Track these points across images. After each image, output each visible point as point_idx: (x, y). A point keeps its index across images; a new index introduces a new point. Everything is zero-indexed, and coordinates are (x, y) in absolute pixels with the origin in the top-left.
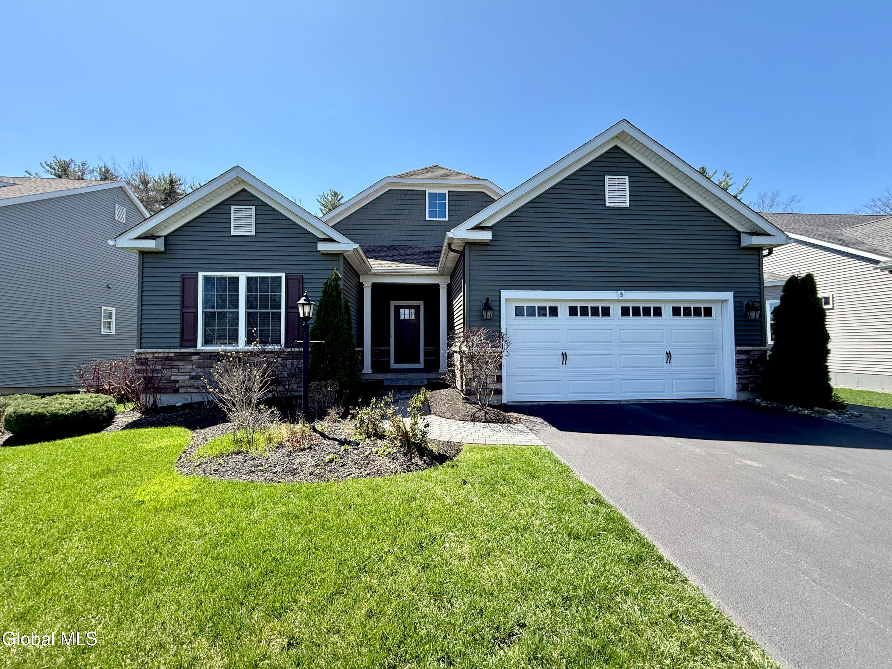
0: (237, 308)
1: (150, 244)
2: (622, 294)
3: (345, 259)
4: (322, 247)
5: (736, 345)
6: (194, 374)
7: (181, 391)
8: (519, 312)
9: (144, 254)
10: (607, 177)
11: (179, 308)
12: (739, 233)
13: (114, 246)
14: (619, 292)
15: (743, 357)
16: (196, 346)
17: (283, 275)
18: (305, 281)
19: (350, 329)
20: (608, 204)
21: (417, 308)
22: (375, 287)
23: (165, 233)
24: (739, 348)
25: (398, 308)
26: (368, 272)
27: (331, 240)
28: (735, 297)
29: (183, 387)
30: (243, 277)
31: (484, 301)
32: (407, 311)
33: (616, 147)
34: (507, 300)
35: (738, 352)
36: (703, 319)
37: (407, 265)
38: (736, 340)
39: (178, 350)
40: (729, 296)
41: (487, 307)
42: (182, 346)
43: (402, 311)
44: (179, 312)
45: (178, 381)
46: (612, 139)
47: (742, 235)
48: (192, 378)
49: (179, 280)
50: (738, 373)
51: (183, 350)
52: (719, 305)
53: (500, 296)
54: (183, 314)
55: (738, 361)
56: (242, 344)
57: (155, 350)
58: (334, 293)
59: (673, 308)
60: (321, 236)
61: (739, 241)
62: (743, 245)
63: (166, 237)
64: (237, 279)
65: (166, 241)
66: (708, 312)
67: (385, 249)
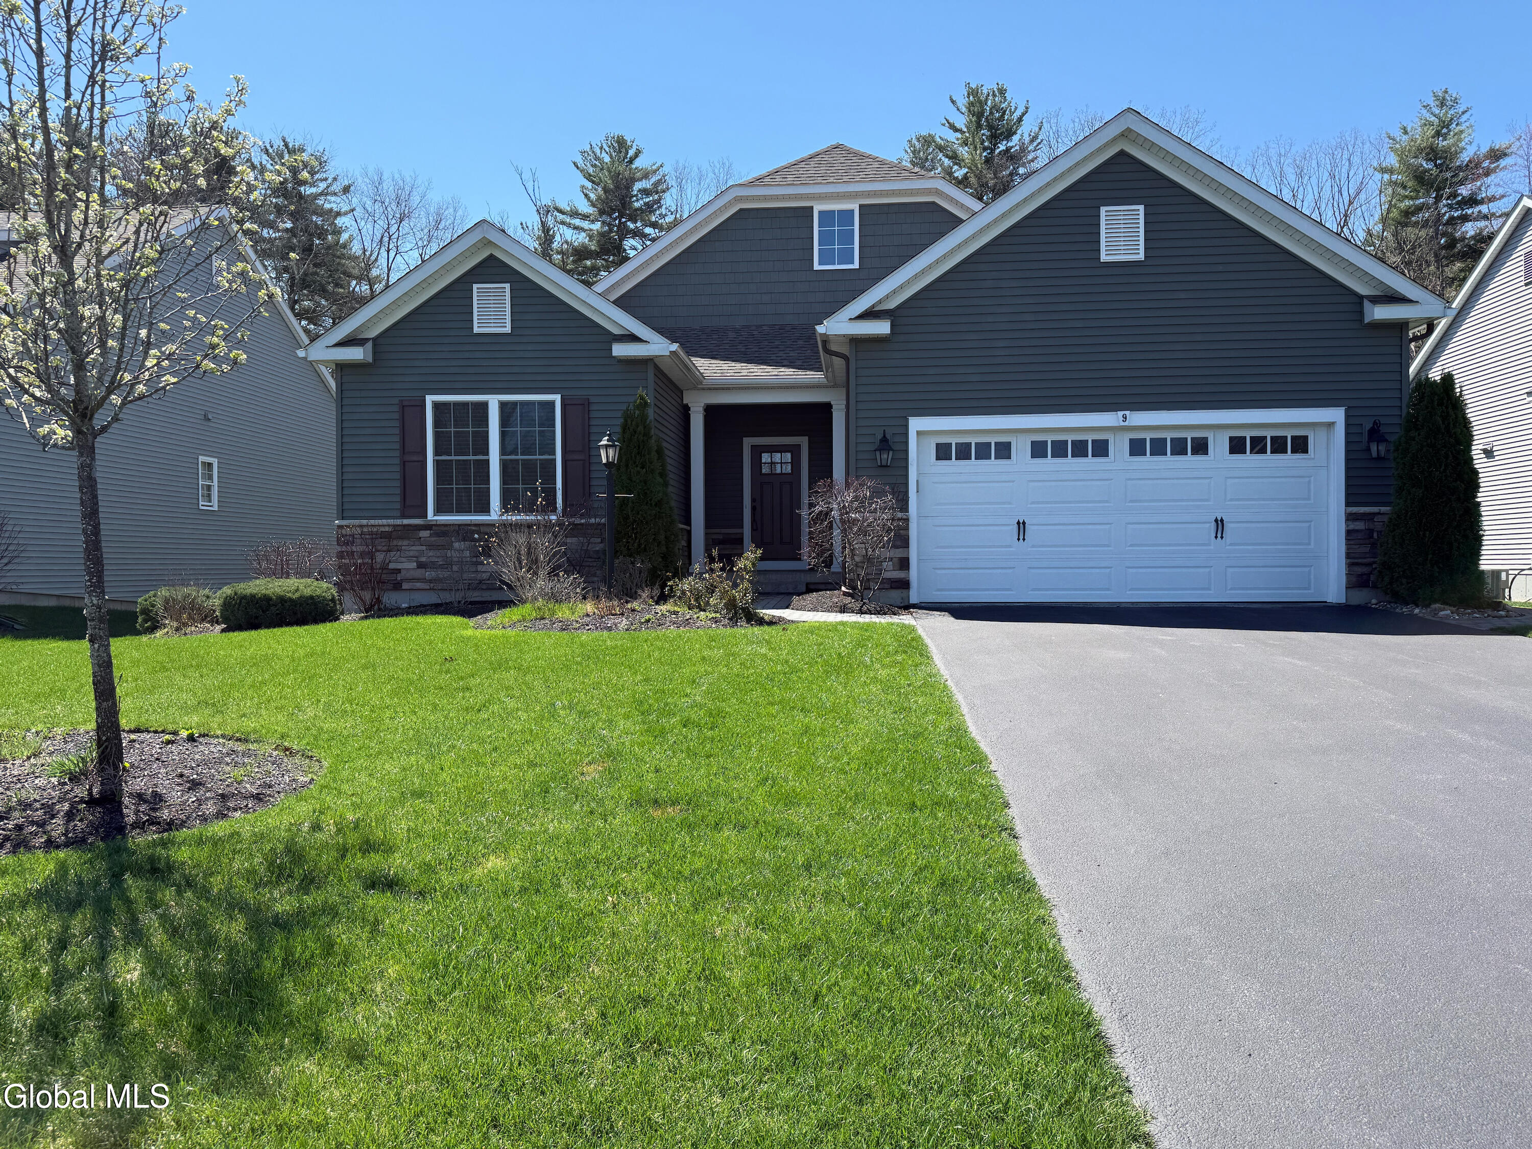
0: (487, 454)
1: (356, 354)
2: (1125, 418)
3: (656, 367)
4: (620, 350)
5: (1348, 504)
6: (423, 559)
7: (405, 586)
8: (943, 452)
9: (341, 368)
10: (1103, 210)
11: (397, 454)
12: (1361, 298)
13: (305, 359)
14: (1121, 413)
15: (1360, 525)
16: (425, 516)
17: (557, 398)
18: (593, 407)
19: (666, 484)
20: (1104, 258)
21: (795, 450)
22: (711, 412)
23: (374, 333)
24: (1354, 509)
25: (757, 451)
26: (698, 383)
27: (633, 338)
28: (1347, 417)
29: (409, 580)
30: (494, 402)
31: (880, 436)
32: (777, 457)
33: (1122, 153)
34: (919, 433)
35: (1350, 517)
36: (1289, 459)
37: (769, 369)
38: (1348, 495)
39: (399, 522)
40: (1336, 415)
41: (885, 444)
42: (404, 516)
43: (766, 457)
44: (397, 461)
45: (399, 571)
46: (1114, 140)
47: (1367, 304)
48: (421, 566)
49: (396, 408)
50: (1348, 555)
51: (406, 522)
52: (1322, 434)
53: (906, 426)
54: (404, 463)
55: (1349, 533)
56: (495, 512)
57: (364, 522)
58: (641, 428)
59: (1231, 439)
60: (616, 331)
61: (1361, 313)
62: (1366, 321)
63: (374, 340)
64: (484, 406)
65: (375, 346)
66: (1300, 445)
67: (732, 335)
